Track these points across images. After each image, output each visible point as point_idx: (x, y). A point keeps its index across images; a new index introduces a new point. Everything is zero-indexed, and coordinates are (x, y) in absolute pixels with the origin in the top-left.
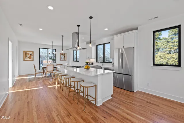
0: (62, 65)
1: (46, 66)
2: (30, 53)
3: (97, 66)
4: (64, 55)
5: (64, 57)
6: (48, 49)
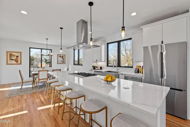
0: (60, 70)
1: (37, 73)
2: (16, 54)
3: (108, 72)
4: (63, 57)
5: (62, 60)
6: (41, 49)
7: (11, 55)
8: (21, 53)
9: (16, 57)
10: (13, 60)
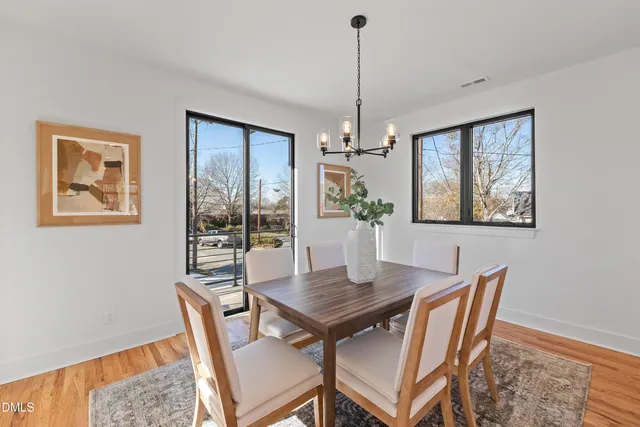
2: (110, 151)
4: (340, 177)
7: (69, 154)
8: (135, 141)
9: (102, 168)
10: (85, 188)
